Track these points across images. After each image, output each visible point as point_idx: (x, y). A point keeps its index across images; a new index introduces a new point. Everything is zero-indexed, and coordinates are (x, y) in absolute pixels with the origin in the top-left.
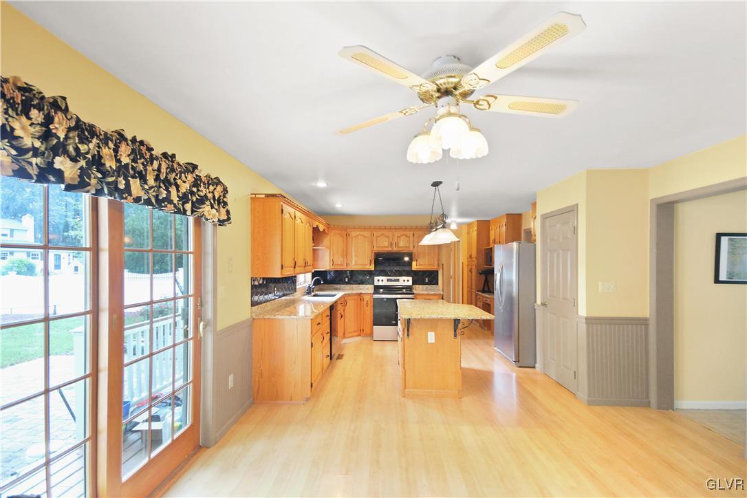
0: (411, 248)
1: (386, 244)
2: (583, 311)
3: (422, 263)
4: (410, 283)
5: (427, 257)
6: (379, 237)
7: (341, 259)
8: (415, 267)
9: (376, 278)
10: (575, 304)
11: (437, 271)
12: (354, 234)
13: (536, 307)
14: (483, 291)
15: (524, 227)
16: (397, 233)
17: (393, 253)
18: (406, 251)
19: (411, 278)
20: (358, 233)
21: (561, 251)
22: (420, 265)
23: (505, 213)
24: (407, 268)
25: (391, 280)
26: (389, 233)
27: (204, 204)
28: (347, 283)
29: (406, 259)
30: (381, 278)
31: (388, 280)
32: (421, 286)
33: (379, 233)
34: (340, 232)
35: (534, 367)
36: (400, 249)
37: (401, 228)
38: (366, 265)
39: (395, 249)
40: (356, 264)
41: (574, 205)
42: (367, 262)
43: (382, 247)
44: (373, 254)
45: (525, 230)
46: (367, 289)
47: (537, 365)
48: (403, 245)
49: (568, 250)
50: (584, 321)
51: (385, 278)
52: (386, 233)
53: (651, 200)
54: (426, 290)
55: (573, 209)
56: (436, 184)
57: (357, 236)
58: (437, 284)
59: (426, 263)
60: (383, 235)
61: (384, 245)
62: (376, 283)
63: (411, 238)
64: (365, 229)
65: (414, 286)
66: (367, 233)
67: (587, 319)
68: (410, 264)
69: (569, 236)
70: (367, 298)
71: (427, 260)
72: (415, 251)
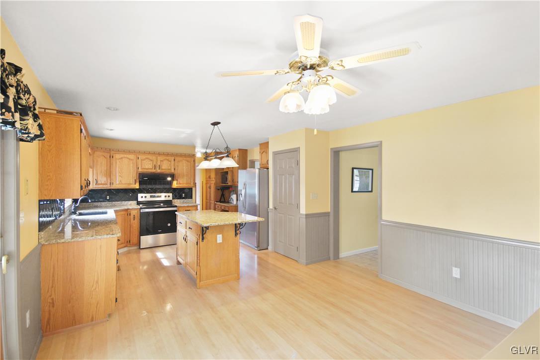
0: (173, 171)
1: (150, 166)
2: (303, 211)
3: (181, 182)
4: (171, 198)
5: (185, 178)
6: (143, 160)
7: (105, 179)
8: (175, 185)
9: (140, 195)
10: (298, 206)
11: (192, 188)
12: (117, 156)
13: (269, 210)
14: (220, 202)
15: (249, 158)
16: (160, 158)
17: (157, 174)
18: (168, 172)
19: (171, 194)
20: (122, 156)
21: (288, 176)
22: (180, 184)
23: (238, 148)
24: (167, 187)
25: (154, 197)
26: (154, 158)
27: (28, 115)
28: (109, 200)
29: (169, 179)
30: (143, 195)
31: (151, 197)
32: (178, 200)
33: (143, 157)
34: (103, 154)
35: (267, 249)
36: (163, 171)
37: (164, 154)
38: (130, 184)
39: (159, 171)
40: (121, 183)
41: (297, 148)
42: (132, 181)
43: (147, 169)
44: (138, 174)
45: (249, 160)
46: (131, 205)
47: (270, 248)
48: (165, 167)
49: (293, 174)
50: (304, 216)
51: (148, 195)
52: (149, 157)
53: (331, 149)
54: (183, 203)
55: (296, 150)
56: (215, 124)
57: (122, 158)
58: (192, 198)
59: (185, 182)
60: (147, 158)
61: (148, 167)
62: (140, 199)
63: (173, 162)
64: (130, 152)
65: (173, 200)
66: (132, 156)
67: (306, 215)
68: (170, 183)
69: (293, 166)
70: (134, 213)
71: (185, 180)
72: (176, 173)
